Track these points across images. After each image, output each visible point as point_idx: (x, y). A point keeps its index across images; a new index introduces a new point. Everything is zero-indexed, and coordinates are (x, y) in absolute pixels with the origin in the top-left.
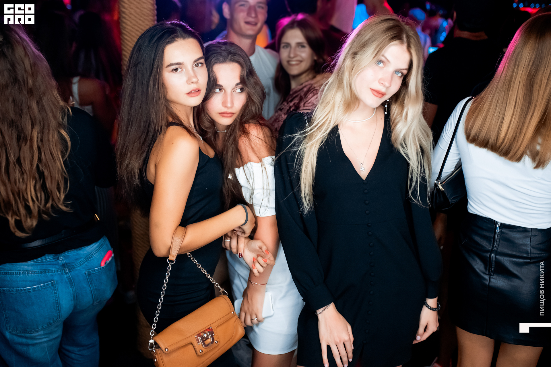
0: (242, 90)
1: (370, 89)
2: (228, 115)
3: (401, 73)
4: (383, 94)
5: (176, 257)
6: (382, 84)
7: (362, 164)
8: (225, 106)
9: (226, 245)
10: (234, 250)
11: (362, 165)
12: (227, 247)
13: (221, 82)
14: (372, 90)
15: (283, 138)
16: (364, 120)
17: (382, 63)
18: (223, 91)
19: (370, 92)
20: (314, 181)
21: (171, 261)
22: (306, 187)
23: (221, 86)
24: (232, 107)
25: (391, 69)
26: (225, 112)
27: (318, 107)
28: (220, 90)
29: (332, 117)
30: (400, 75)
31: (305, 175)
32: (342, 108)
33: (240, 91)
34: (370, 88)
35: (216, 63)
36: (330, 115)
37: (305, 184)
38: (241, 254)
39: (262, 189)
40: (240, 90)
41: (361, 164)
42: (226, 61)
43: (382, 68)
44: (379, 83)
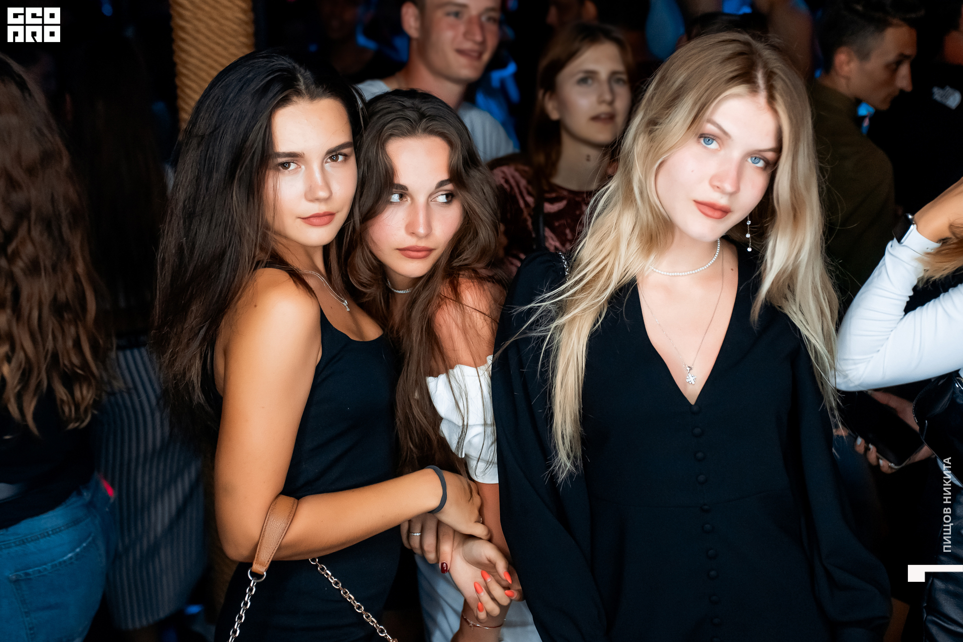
0: (450, 196)
1: (694, 203)
2: (420, 254)
3: (763, 160)
4: (725, 212)
5: (267, 566)
6: (718, 187)
7: (691, 368)
8: (413, 234)
9: (412, 544)
10: (431, 556)
11: (691, 371)
12: (416, 548)
13: (404, 176)
14: (698, 203)
15: (511, 313)
16: (694, 272)
17: (715, 142)
18: (409, 199)
19: (694, 207)
20: (582, 406)
21: (256, 575)
22: (565, 422)
23: (404, 188)
24: (427, 236)
25: (736, 153)
26: (413, 247)
27: (585, 243)
28: (402, 196)
29: (613, 264)
30: (761, 164)
31: (563, 394)
32: (635, 245)
33: (445, 201)
34: (695, 201)
35: (391, 135)
36: (610, 260)
37: (564, 415)
38: (445, 564)
39: (482, 425)
40: (445, 196)
41: (688, 369)
42: (417, 132)
43: (715, 151)
44: (713, 186)
